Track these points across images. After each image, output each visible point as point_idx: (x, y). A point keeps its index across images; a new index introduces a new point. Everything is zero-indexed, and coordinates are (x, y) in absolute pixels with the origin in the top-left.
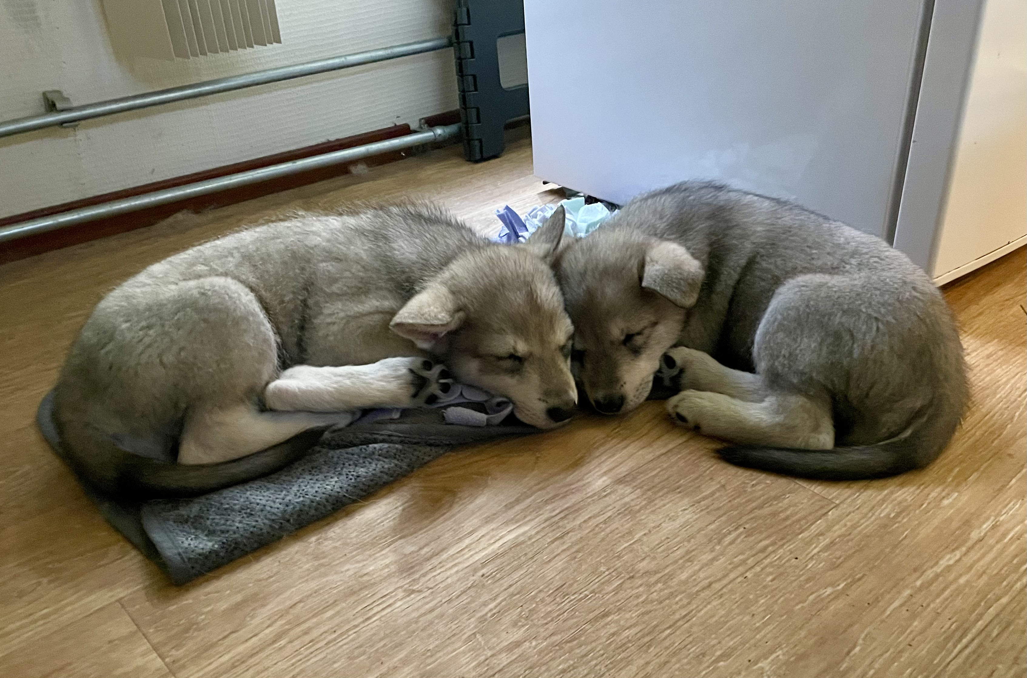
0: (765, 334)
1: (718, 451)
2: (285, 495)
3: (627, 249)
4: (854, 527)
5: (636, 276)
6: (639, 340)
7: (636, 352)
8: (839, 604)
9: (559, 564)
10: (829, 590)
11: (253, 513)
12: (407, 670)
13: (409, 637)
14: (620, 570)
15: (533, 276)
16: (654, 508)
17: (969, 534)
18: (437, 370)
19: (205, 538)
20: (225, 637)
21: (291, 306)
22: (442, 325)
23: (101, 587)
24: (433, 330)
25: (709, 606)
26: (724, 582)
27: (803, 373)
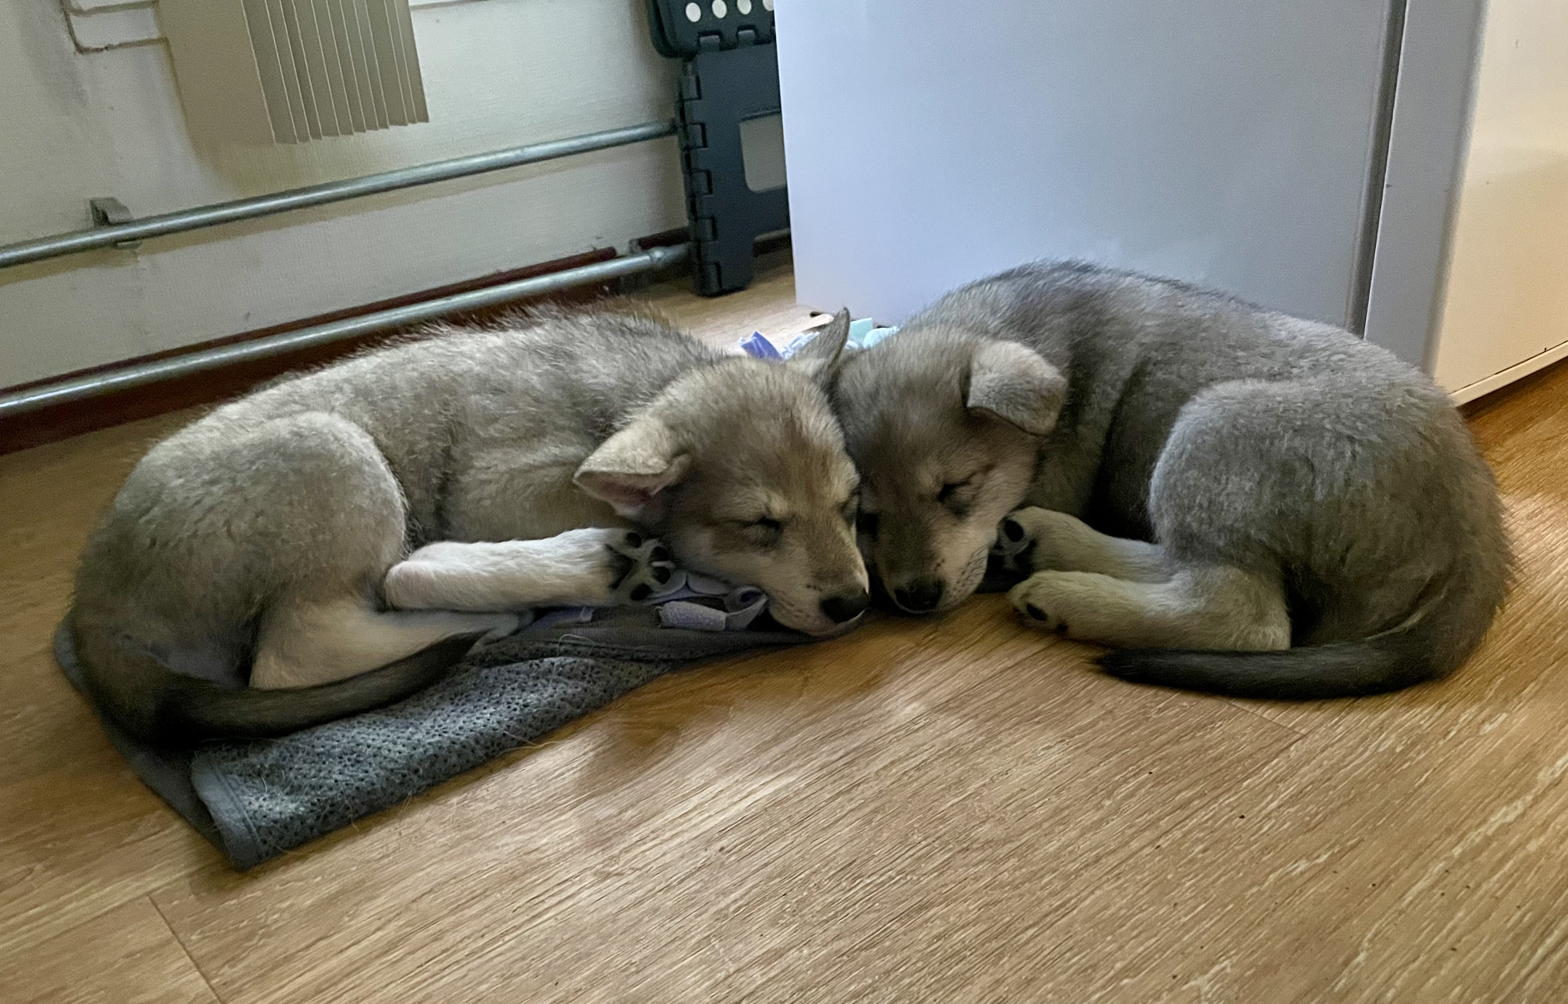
0: (1168, 474)
1: (1098, 661)
2: (413, 734)
3: (942, 354)
4: (1336, 767)
5: (957, 392)
6: (964, 493)
7: (960, 512)
8: (1324, 886)
9: (844, 831)
10: (1303, 865)
11: (361, 759)
12: (597, 993)
13: (601, 944)
14: (946, 838)
15: (795, 399)
16: (998, 746)
17: (1535, 774)
18: (649, 546)
19: (286, 798)
20: (308, 947)
21: (427, 458)
22: (655, 475)
23: (123, 874)
24: (642, 485)
25: (1098, 893)
26: (1122, 854)
27: (1232, 530)
